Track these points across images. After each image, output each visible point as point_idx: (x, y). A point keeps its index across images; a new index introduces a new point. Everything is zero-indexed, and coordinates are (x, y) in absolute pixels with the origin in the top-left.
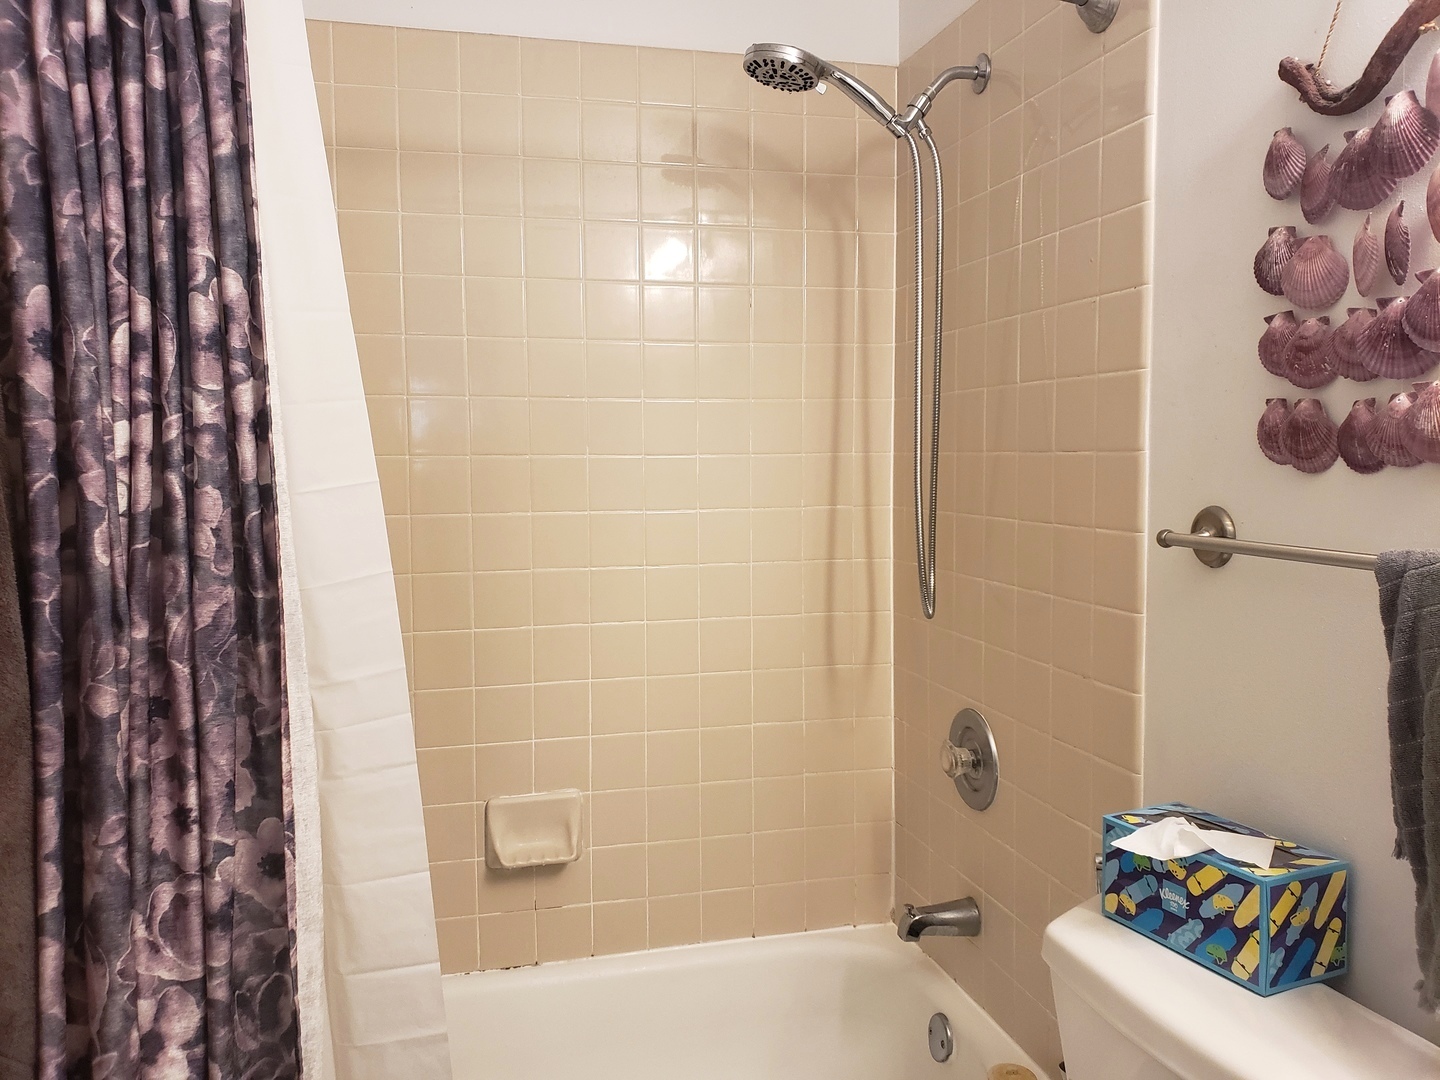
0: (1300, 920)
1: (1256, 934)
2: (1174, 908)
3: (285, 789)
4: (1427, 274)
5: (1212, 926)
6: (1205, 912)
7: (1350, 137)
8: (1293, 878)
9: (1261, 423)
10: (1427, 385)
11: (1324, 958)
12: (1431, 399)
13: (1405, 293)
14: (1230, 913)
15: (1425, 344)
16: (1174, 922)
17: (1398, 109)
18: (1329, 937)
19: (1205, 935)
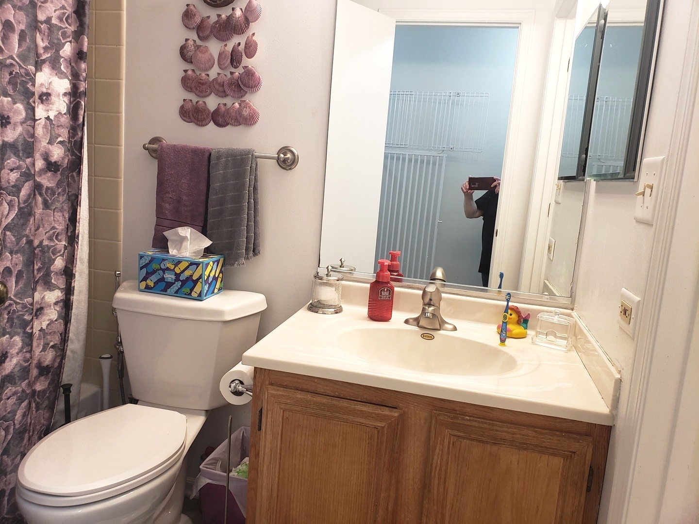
0: (212, 275)
1: (201, 280)
2: (169, 280)
4: (246, 67)
5: (184, 282)
6: (182, 277)
7: (219, 16)
8: (211, 260)
9: (182, 107)
10: (245, 101)
11: (218, 286)
12: (247, 105)
13: (238, 72)
14: (191, 276)
15: (245, 88)
16: (169, 285)
17: (238, 13)
18: (219, 280)
19: (182, 286)
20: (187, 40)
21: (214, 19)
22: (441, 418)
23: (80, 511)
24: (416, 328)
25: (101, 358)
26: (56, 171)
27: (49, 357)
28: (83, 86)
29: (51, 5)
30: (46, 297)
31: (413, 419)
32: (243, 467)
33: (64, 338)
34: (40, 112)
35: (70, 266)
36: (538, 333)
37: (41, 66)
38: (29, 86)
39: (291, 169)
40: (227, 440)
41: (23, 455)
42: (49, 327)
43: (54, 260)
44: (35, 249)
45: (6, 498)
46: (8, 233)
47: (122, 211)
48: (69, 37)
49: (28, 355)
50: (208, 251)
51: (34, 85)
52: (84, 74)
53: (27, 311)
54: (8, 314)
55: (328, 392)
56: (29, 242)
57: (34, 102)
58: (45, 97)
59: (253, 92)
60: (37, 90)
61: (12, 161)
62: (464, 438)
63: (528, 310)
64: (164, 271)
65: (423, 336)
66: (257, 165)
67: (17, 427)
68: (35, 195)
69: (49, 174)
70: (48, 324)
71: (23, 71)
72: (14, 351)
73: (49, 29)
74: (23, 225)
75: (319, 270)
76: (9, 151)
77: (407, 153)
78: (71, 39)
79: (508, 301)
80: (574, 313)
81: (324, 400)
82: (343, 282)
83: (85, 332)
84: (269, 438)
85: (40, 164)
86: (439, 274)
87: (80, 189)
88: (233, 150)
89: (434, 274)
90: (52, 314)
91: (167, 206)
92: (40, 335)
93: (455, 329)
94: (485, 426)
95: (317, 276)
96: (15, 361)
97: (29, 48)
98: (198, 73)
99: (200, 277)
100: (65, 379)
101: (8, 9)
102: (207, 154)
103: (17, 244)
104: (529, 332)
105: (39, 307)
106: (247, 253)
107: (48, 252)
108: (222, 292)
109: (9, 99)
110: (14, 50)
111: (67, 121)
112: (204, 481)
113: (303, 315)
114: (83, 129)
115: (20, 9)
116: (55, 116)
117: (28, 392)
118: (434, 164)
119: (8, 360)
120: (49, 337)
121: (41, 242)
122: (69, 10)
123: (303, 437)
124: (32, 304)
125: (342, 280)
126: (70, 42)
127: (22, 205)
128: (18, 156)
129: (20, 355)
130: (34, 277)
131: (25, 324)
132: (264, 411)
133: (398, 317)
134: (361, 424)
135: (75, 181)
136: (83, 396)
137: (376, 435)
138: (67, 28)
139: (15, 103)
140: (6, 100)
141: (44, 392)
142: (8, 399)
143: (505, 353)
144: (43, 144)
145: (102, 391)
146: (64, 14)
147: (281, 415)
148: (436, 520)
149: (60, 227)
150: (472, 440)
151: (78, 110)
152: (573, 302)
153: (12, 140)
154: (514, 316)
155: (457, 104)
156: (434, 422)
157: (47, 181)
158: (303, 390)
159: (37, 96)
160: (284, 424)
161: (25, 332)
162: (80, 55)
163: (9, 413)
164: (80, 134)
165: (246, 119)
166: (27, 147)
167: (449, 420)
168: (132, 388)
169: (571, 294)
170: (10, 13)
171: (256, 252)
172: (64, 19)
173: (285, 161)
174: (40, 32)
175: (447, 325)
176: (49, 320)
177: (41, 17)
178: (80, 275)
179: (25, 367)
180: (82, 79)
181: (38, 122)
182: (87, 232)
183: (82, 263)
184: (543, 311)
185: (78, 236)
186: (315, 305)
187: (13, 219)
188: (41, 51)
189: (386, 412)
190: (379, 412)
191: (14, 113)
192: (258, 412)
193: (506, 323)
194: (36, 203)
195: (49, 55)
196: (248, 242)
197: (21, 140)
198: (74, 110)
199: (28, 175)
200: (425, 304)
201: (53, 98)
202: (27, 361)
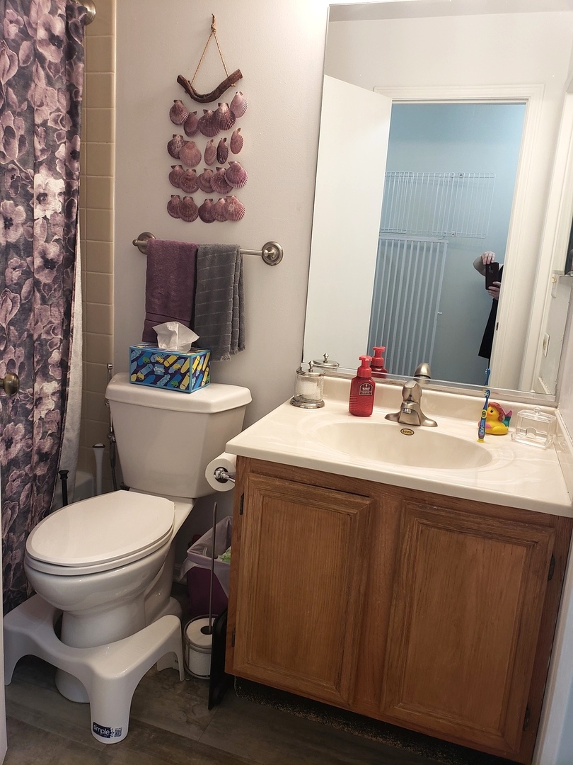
0: (199, 369)
1: (188, 374)
2: (159, 373)
3: (72, 319)
4: (232, 163)
5: (172, 375)
6: (170, 371)
7: (206, 111)
8: (197, 355)
9: (170, 203)
10: (231, 197)
11: (204, 380)
12: (233, 201)
13: (224, 167)
14: (180, 369)
15: (231, 184)
16: (159, 378)
17: (224, 108)
18: (206, 373)
19: (171, 379)
20: (174, 136)
21: (200, 114)
22: (410, 507)
23: (81, 580)
24: (396, 424)
25: (94, 447)
26: (52, 268)
27: (47, 444)
28: (76, 185)
29: (47, 108)
30: (45, 388)
31: (384, 507)
32: (228, 554)
33: (61, 428)
34: (38, 212)
35: (65, 358)
36: (518, 431)
37: (39, 168)
38: (29, 188)
39: (275, 264)
40: (212, 529)
41: (27, 534)
42: (47, 416)
43: (51, 353)
44: (35, 342)
45: (12, 573)
46: (12, 328)
47: (113, 305)
48: (63, 138)
49: (30, 442)
50: (195, 346)
51: (33, 188)
52: (77, 173)
53: (28, 401)
54: (12, 403)
55: (305, 480)
56: (30, 336)
57: (33, 204)
58: (42, 198)
59: (239, 188)
60: (36, 192)
61: (15, 260)
62: (432, 527)
63: (511, 407)
64: (153, 364)
65: (403, 431)
66: (242, 262)
67: (22, 507)
68: (34, 291)
69: (46, 271)
70: (47, 414)
71: (23, 174)
72: (18, 437)
73: (45, 131)
74: (24, 320)
75: (302, 365)
76: (12, 251)
77: (405, 238)
78: (65, 140)
79: (487, 398)
80: (557, 411)
81: (301, 487)
82: (325, 377)
83: (79, 422)
84: (250, 521)
85: (38, 261)
86: (424, 370)
87: (73, 285)
88: (219, 246)
89: (419, 370)
90: (50, 404)
91: (156, 301)
92: (39, 424)
93: (435, 425)
94: (452, 515)
95: (300, 371)
96: (19, 446)
97: (28, 153)
98: (185, 169)
99: (188, 371)
100: (63, 465)
101: (8, 115)
102: (194, 250)
103: (20, 338)
104: (511, 429)
105: (38, 397)
106: (232, 348)
107: (46, 345)
108: (210, 385)
109: (12, 202)
110: (15, 155)
111: (62, 219)
112: (191, 565)
113: (285, 409)
114: (76, 226)
115: (19, 114)
116: (52, 215)
117: (30, 475)
118: (435, 250)
119: (13, 445)
120: (47, 426)
121: (40, 336)
122: (63, 112)
123: (282, 521)
124: (33, 394)
125: (324, 375)
126: (65, 143)
127: (23, 302)
128: (20, 256)
129: (23, 441)
130: (34, 369)
131: (28, 413)
132: (246, 497)
133: (379, 413)
134: (335, 511)
135: (68, 277)
136: (78, 483)
137: (349, 521)
138: (61, 129)
139: (16, 205)
140: (9, 203)
141: (44, 476)
142: (14, 481)
143: (482, 449)
144: (40, 243)
145: (95, 480)
146: (59, 116)
147: (261, 500)
148: (405, 603)
149: (56, 322)
150: (440, 528)
151: (71, 208)
152: (557, 400)
153: (15, 241)
154: (495, 413)
155: (460, 186)
156: (403, 510)
157: (44, 278)
158: (281, 478)
159: (35, 198)
160: (264, 509)
161: (27, 420)
162: (73, 155)
163: (14, 494)
164: (73, 232)
165: (232, 215)
166: (26, 247)
167: (418, 509)
168: (124, 476)
169: (556, 392)
170: (10, 120)
171: (241, 346)
172: (59, 121)
173: (269, 256)
174: (37, 135)
175: (427, 421)
176: (47, 410)
177: (38, 120)
178: (75, 367)
179: (28, 453)
180: (75, 178)
181: (36, 222)
182: (80, 326)
183: (76, 356)
184: (526, 408)
185: (72, 330)
186: (297, 399)
187: (15, 315)
188: (38, 153)
189: (359, 500)
190: (352, 500)
191: (16, 215)
192: (240, 498)
193: (485, 419)
194: (35, 298)
195: (46, 157)
196: (233, 337)
197: (22, 241)
198: (68, 209)
199: (28, 273)
200: (405, 400)
201: (50, 198)
202: (29, 447)
